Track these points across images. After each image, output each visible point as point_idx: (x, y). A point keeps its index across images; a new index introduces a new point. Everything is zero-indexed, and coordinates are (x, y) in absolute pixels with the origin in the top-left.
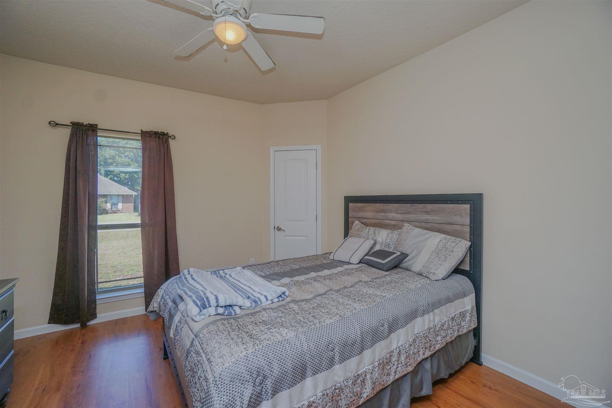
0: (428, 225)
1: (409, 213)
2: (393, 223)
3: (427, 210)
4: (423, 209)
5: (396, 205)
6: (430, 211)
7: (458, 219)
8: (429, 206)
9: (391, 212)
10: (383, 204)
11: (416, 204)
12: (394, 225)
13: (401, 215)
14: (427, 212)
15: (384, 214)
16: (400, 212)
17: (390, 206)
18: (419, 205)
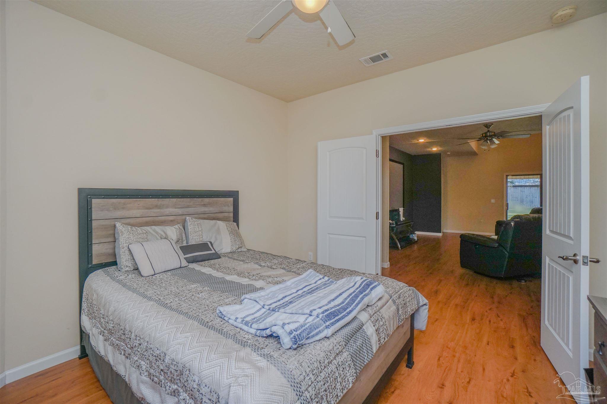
0: (206, 216)
1: (188, 207)
2: (171, 218)
3: (205, 203)
4: (201, 202)
5: (174, 200)
6: (207, 204)
7: (226, 209)
8: (207, 200)
9: (167, 207)
10: (157, 199)
11: (195, 199)
12: (172, 221)
13: (180, 209)
14: (205, 205)
15: (159, 210)
16: (179, 206)
17: (166, 201)
18: (198, 199)
